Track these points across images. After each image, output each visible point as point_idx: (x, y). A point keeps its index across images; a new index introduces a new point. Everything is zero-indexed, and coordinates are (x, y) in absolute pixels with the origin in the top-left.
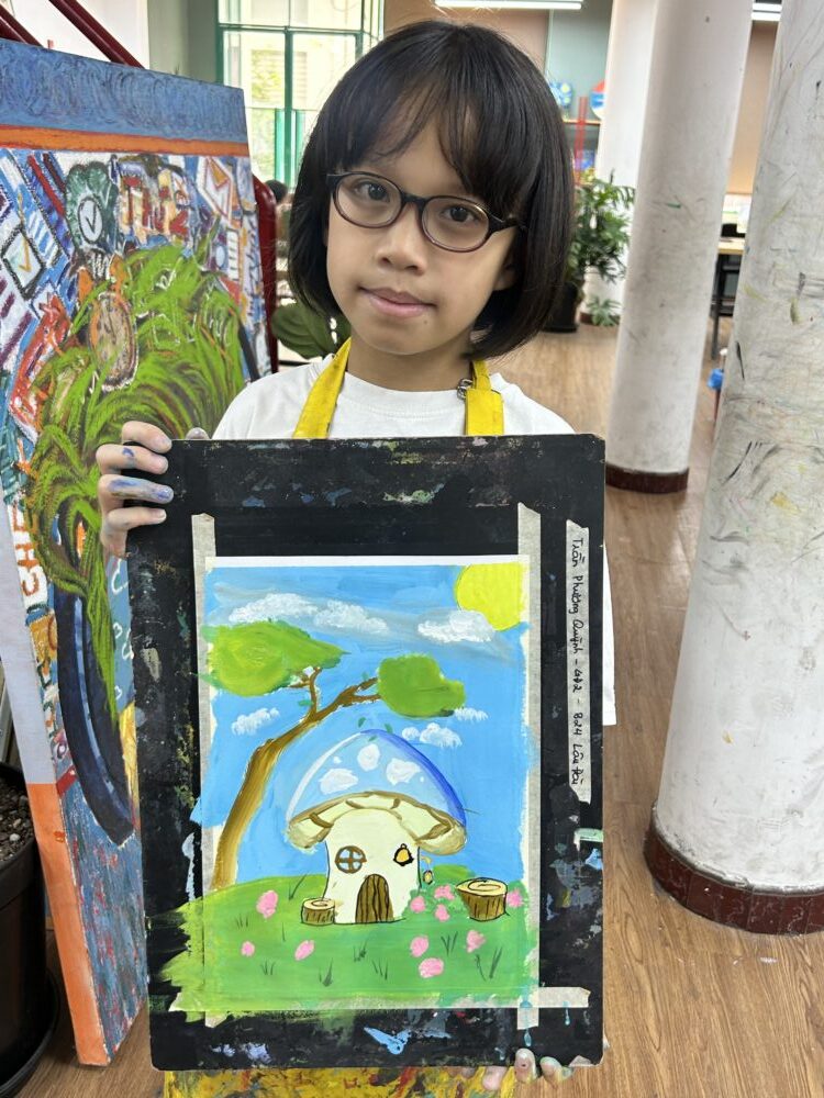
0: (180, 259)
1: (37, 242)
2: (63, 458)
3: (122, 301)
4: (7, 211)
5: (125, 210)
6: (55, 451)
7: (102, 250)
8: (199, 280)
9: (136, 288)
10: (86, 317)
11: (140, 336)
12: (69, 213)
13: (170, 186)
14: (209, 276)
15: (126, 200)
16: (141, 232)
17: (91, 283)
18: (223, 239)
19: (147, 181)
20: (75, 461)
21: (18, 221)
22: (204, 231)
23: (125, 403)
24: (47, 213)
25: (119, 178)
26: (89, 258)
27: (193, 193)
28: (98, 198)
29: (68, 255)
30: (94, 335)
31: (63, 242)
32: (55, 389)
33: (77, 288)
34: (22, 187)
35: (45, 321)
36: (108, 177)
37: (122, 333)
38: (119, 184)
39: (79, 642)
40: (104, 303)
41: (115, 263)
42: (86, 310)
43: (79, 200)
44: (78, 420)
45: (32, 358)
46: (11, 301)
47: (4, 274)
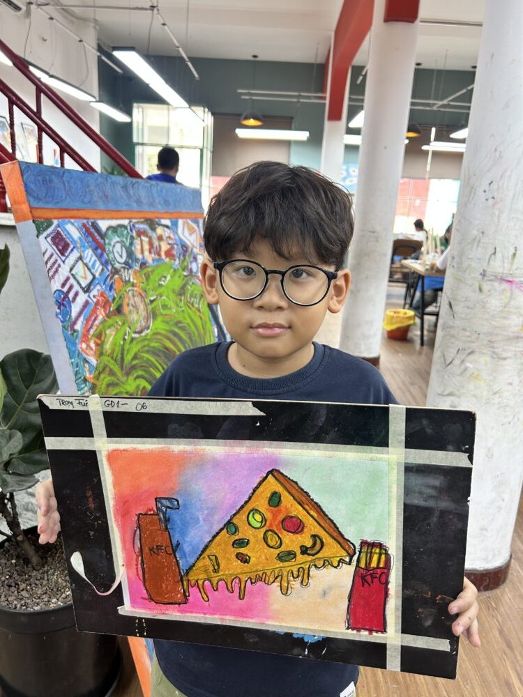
0: (172, 270)
1: (90, 265)
2: (112, 373)
3: (141, 292)
4: (72, 250)
5: (139, 247)
6: (108, 369)
7: (127, 267)
8: (183, 279)
9: (148, 285)
10: (121, 300)
11: (152, 309)
12: (107, 250)
13: (163, 234)
14: (188, 277)
15: (139, 242)
16: (149, 258)
17: (122, 283)
18: (195, 259)
19: (150, 232)
20: (119, 373)
21: (78, 255)
22: (184, 256)
23: (146, 343)
24: (95, 250)
25: (134, 232)
26: (120, 271)
27: (177, 237)
28: (123, 242)
29: (108, 270)
30: (126, 309)
31: (105, 264)
32: (105, 337)
33: (114, 286)
34: (80, 239)
35: (97, 303)
36: (128, 232)
37: (142, 307)
38: (134, 234)
40: (130, 294)
41: (135, 272)
42: (120, 297)
43: (112, 243)
44: (120, 352)
45: (91, 323)
46: (76, 294)
47: (72, 281)
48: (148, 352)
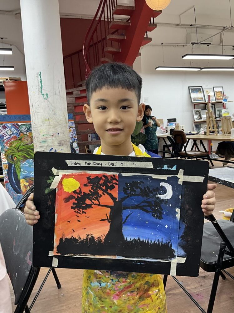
1: (13, 131)
2: (13, 150)
3: (31, 137)
7: (27, 131)
12: (20, 128)
17: (23, 135)
21: (10, 129)
23: (29, 147)
24: (15, 128)
26: (24, 132)
28: (27, 127)
30: (23, 139)
31: (18, 131)
32: (13, 144)
33: (20, 135)
34: (11, 126)
35: (12, 138)
36: (29, 125)
37: (29, 140)
39: (13, 169)
40: (26, 137)
41: (29, 133)
42: (22, 137)
43: (22, 127)
44: (17, 147)
45: (9, 141)
46: (6, 136)
47: (6, 133)
48: (29, 149)
